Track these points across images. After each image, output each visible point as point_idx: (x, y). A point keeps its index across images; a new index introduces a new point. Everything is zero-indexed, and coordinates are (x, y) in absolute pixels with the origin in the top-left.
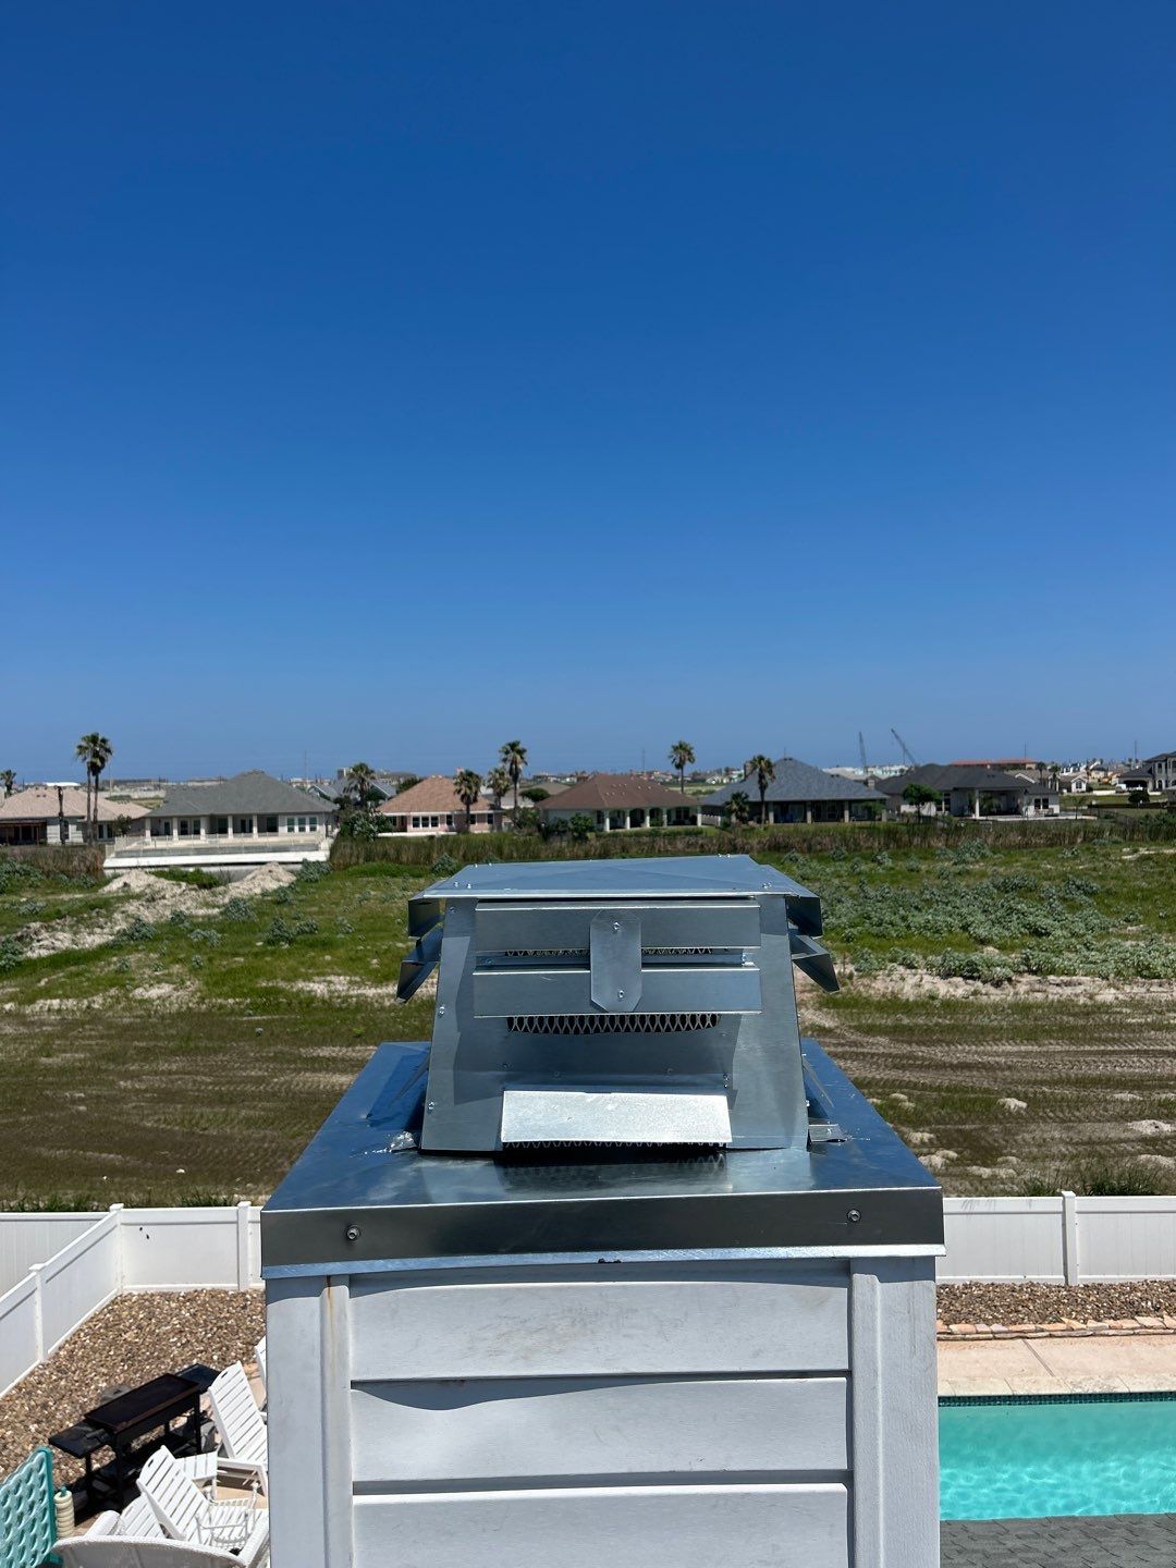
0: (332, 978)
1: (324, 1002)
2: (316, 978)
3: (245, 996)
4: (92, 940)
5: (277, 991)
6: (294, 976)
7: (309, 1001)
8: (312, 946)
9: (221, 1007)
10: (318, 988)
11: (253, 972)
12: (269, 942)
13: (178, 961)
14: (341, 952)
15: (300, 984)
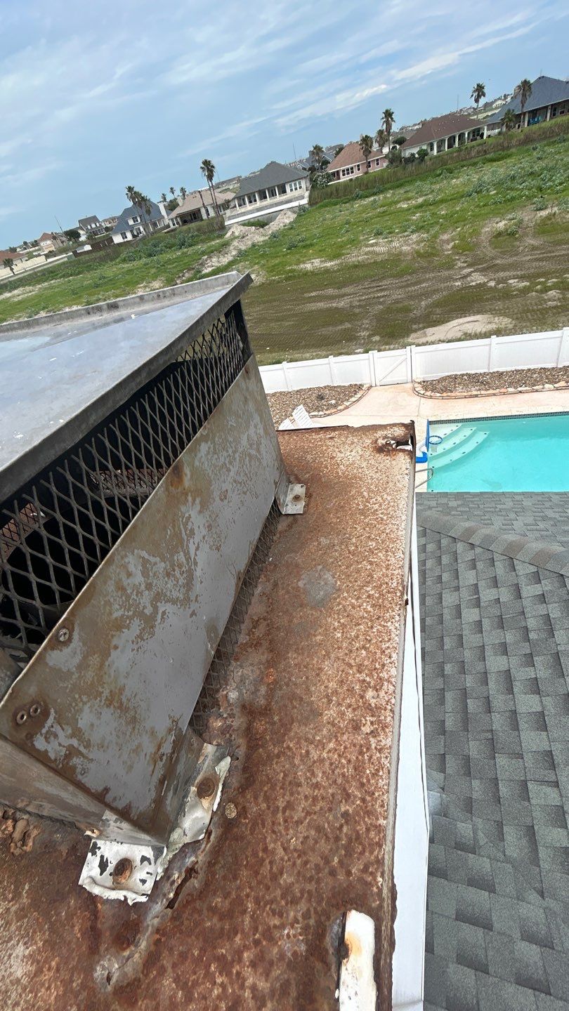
0: (313, 261)
1: (311, 272)
2: (307, 262)
3: (282, 274)
4: (225, 260)
5: (294, 271)
6: (298, 263)
7: (306, 274)
8: (304, 247)
9: (274, 280)
10: (308, 266)
11: (283, 264)
12: (288, 249)
13: (256, 264)
14: (316, 247)
15: (302, 266)
